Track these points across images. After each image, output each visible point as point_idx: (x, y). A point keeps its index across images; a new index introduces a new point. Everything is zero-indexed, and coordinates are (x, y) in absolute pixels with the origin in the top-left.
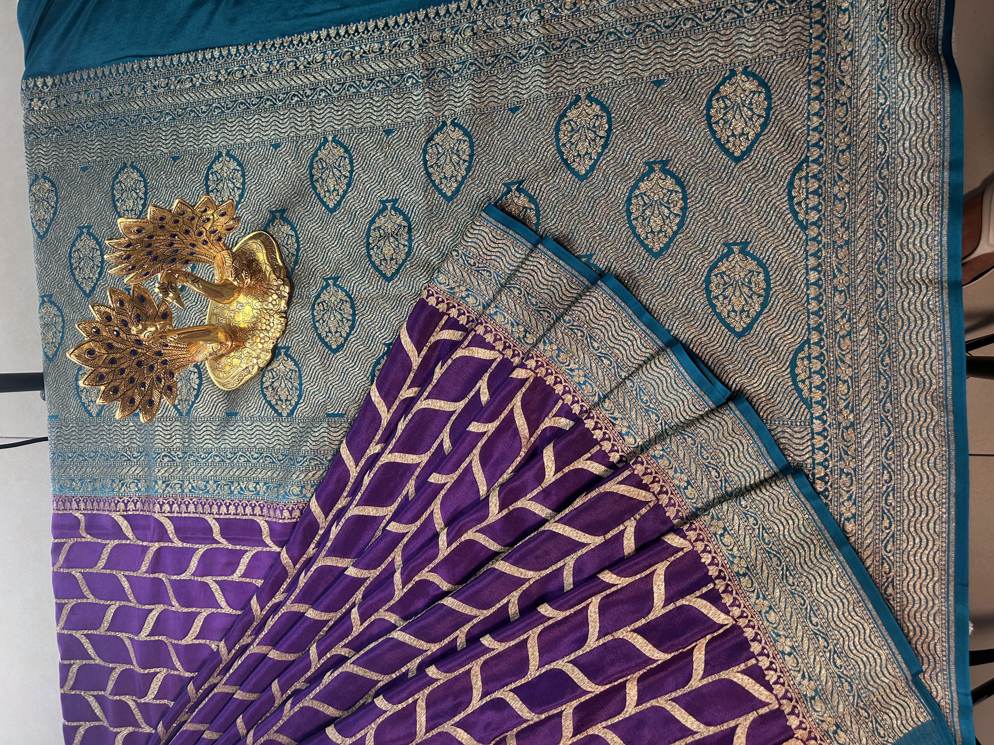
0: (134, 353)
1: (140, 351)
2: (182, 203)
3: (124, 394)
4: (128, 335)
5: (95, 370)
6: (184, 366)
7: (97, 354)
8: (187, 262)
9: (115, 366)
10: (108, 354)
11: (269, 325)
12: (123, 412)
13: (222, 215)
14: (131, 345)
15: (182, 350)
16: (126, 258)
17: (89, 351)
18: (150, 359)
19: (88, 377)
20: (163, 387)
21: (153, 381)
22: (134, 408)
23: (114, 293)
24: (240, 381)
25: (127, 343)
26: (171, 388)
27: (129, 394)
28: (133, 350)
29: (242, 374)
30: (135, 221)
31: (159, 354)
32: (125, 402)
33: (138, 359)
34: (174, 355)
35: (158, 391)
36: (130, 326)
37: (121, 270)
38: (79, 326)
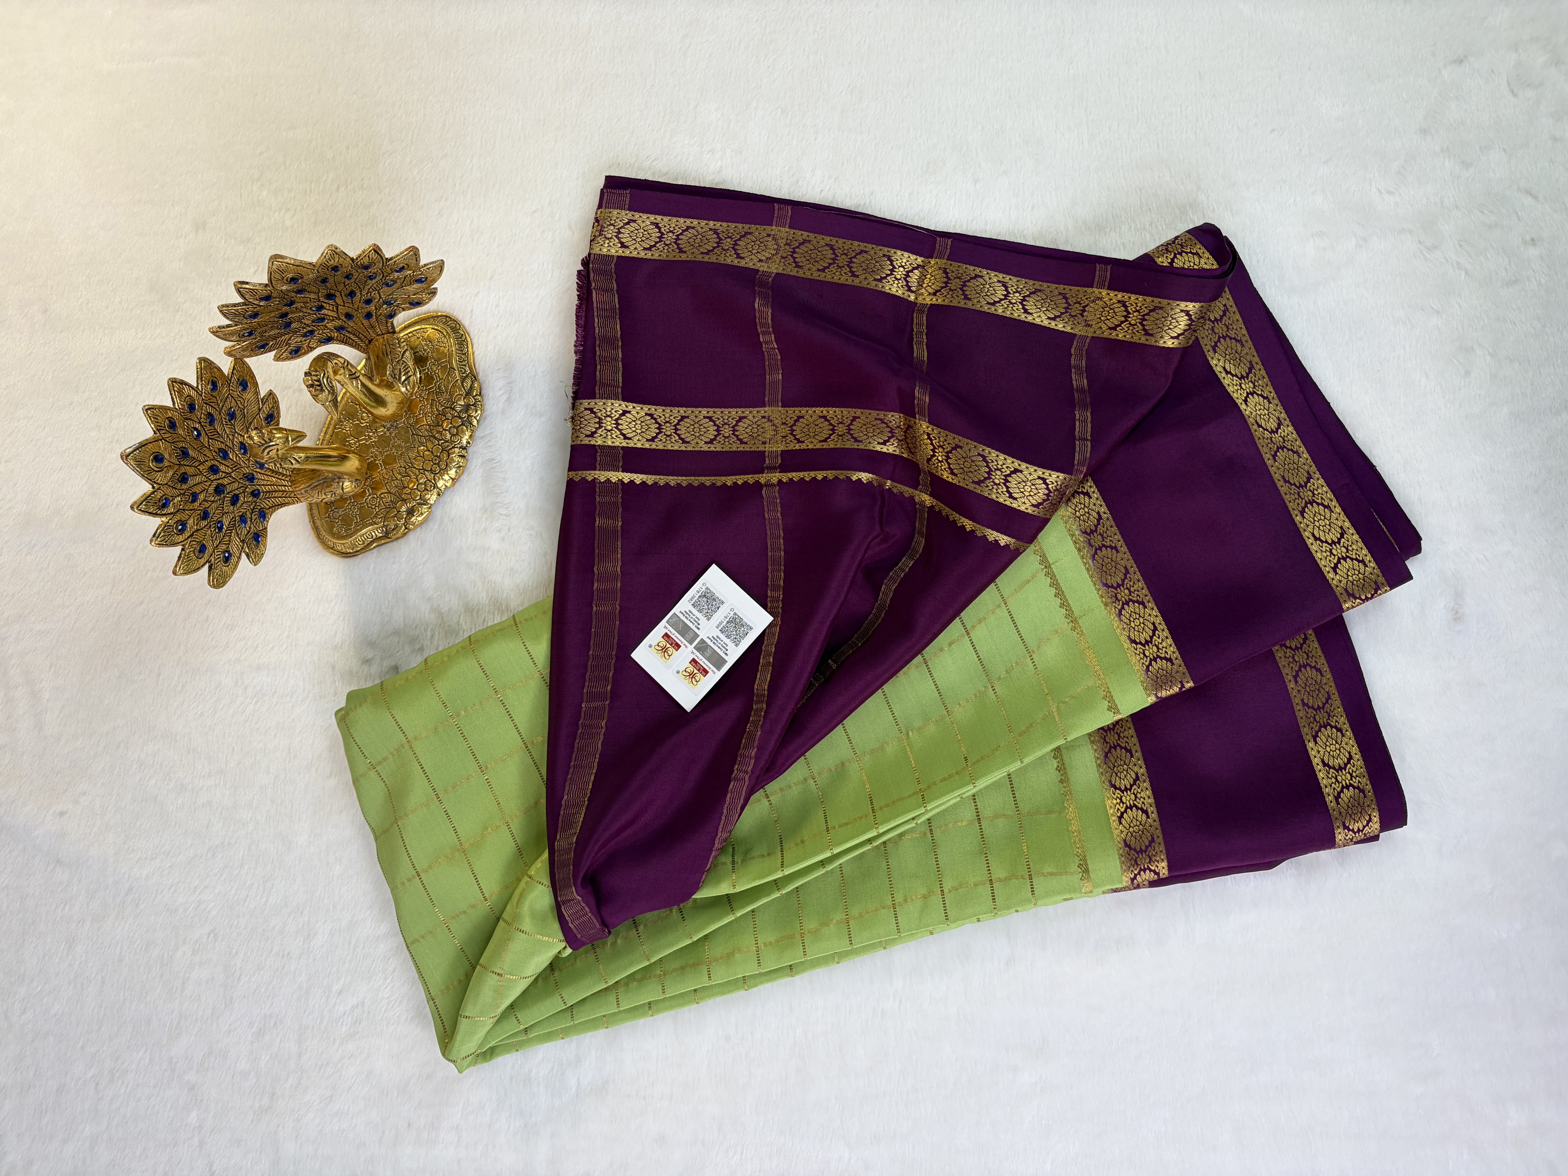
0: (214, 470)
1: (222, 468)
2: (375, 251)
3: (192, 535)
4: (211, 439)
5: (158, 489)
6: (282, 505)
7: (166, 464)
8: (329, 340)
9: (185, 487)
10: (180, 465)
11: (438, 464)
12: (185, 566)
13: (419, 281)
14: (212, 457)
15: (283, 478)
16: (250, 316)
17: (157, 456)
18: (236, 485)
19: (146, 499)
20: (248, 534)
21: (235, 521)
22: (202, 561)
23: (206, 366)
24: (365, 544)
25: (207, 452)
26: (258, 538)
27: (199, 536)
28: (212, 466)
29: (373, 534)
30: (297, 264)
31: (251, 478)
32: (191, 550)
33: (219, 482)
34: (271, 485)
35: (240, 538)
36: (217, 426)
37: (232, 334)
38: (147, 412)
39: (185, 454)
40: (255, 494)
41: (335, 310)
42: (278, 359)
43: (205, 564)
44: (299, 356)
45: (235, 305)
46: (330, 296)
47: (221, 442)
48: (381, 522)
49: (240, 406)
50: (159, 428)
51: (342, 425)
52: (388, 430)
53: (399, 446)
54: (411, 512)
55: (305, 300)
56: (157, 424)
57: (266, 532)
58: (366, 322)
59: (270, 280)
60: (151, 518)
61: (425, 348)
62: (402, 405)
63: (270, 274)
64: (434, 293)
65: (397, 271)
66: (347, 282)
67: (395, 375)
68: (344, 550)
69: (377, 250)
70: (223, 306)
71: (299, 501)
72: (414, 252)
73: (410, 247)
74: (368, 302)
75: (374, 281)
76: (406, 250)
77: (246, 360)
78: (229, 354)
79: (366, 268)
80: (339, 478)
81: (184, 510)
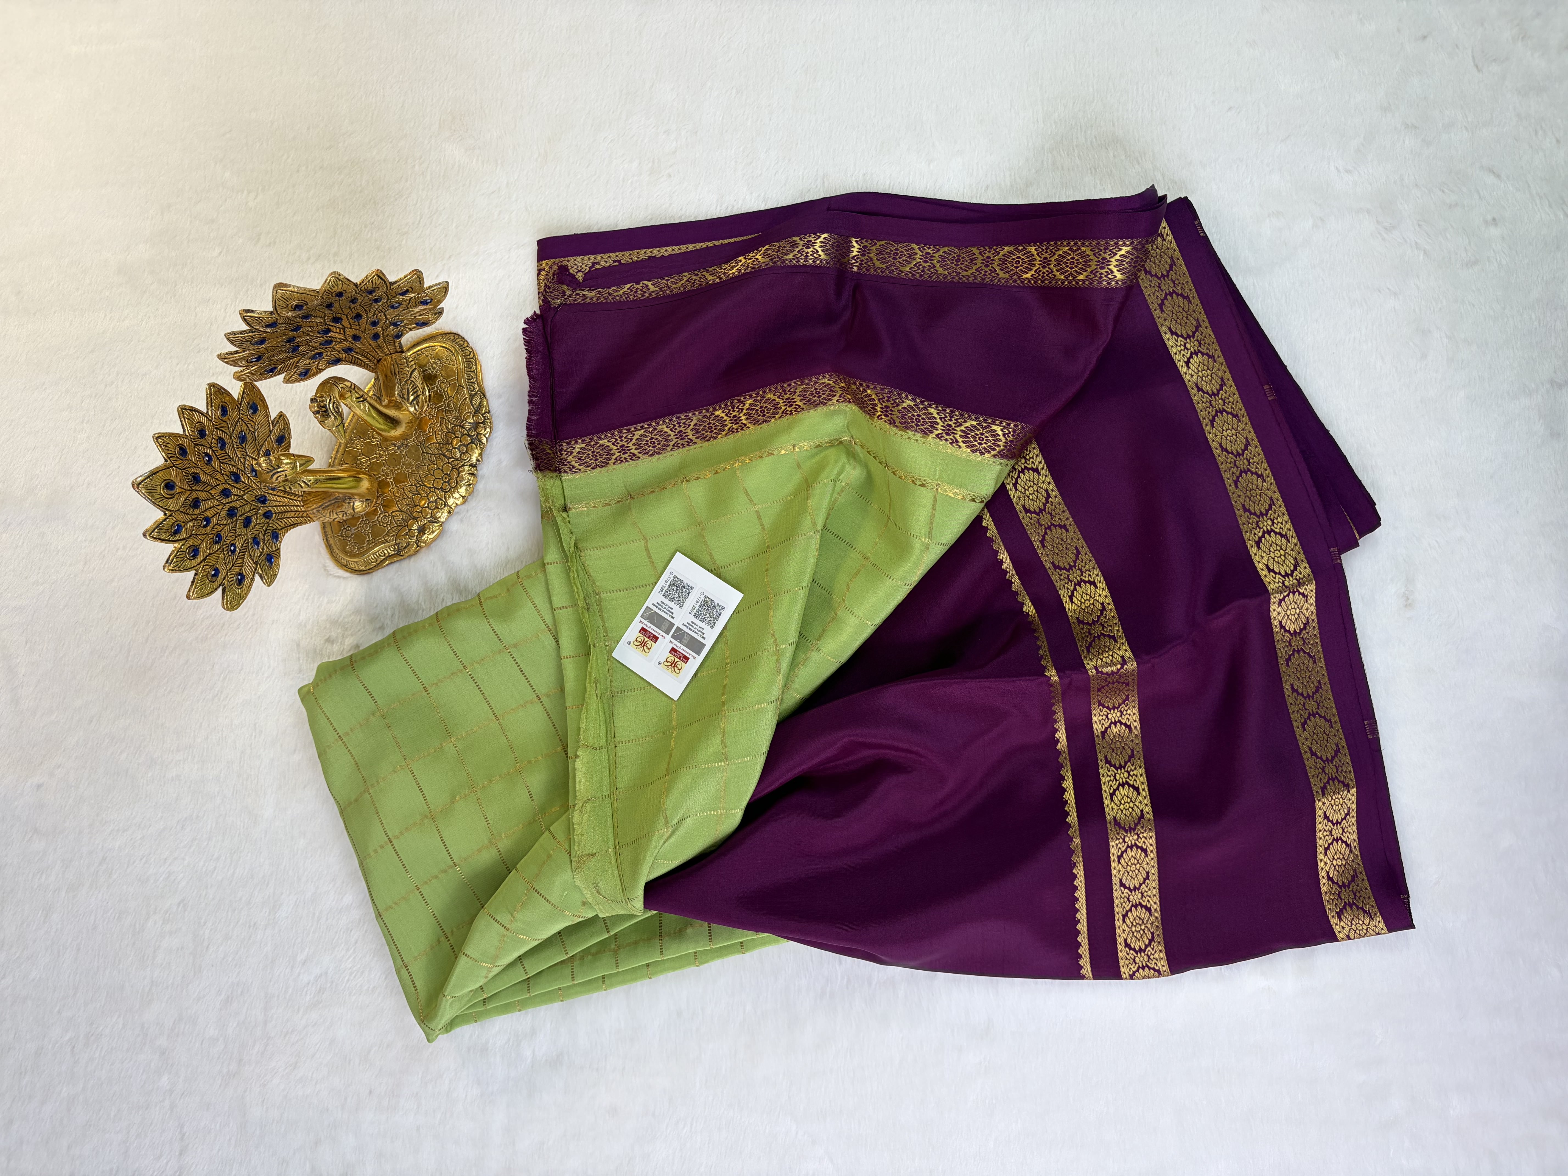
0: (226, 493)
1: (234, 491)
2: (378, 276)
3: (205, 559)
4: (222, 463)
5: (170, 516)
6: (294, 525)
7: (177, 490)
8: (337, 361)
9: (197, 511)
10: (192, 490)
11: (448, 482)
12: (199, 590)
13: (425, 303)
14: (223, 481)
15: (295, 498)
16: (257, 343)
17: (168, 483)
18: (247, 508)
19: (158, 526)
20: (261, 555)
21: (248, 543)
22: (216, 584)
23: (216, 392)
24: (378, 562)
25: (219, 476)
26: (271, 559)
27: (212, 560)
28: (225, 489)
29: (386, 552)
30: (301, 292)
31: (263, 500)
32: (205, 574)
33: (231, 505)
34: (283, 506)
35: (253, 560)
36: (228, 449)
37: (241, 359)
38: (157, 440)
39: (196, 479)
40: (267, 515)
41: (342, 332)
42: (287, 381)
43: (218, 587)
44: (308, 378)
45: (241, 333)
46: (337, 320)
47: (233, 465)
48: (393, 540)
49: (251, 429)
50: (169, 455)
51: (353, 444)
52: (398, 448)
53: (410, 464)
54: (422, 530)
55: (311, 324)
56: (167, 451)
57: (279, 553)
58: (373, 343)
59: (275, 307)
60: (163, 545)
61: (434, 366)
62: (411, 425)
63: (275, 302)
64: (440, 313)
65: (400, 294)
66: (352, 306)
67: (403, 394)
68: (357, 568)
69: (380, 275)
70: (230, 334)
71: (312, 520)
72: (418, 275)
73: (413, 271)
74: (374, 324)
75: (379, 304)
76: (410, 274)
77: (256, 383)
78: (238, 378)
79: (371, 292)
80: (350, 498)
81: (196, 535)
